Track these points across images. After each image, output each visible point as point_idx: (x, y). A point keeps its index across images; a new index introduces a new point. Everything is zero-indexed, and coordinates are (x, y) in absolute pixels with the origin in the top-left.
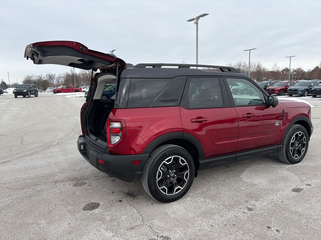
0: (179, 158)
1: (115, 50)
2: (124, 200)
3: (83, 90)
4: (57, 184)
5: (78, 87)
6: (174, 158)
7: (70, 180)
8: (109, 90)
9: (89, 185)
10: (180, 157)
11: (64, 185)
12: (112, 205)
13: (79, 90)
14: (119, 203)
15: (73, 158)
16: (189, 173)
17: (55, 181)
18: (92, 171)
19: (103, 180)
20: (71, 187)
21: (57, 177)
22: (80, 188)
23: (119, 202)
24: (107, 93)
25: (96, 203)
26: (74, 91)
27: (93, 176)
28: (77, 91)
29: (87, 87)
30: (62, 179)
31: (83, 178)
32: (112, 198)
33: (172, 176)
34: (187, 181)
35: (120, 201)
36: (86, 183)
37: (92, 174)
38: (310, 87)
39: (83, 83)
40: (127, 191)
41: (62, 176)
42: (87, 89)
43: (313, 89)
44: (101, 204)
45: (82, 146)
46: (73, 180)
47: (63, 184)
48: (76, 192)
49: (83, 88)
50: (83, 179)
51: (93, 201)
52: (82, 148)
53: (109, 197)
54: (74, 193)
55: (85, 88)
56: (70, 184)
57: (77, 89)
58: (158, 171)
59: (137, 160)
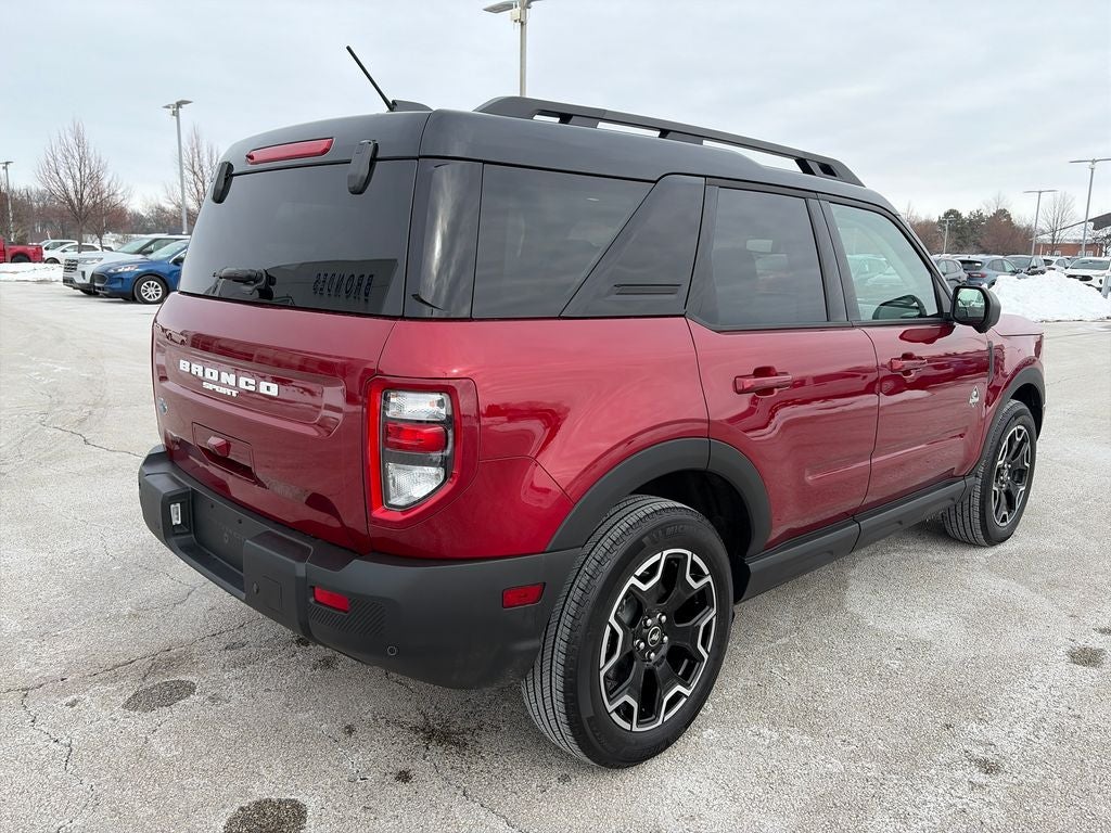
0: (686, 556)
1: (187, 102)
2: (419, 767)
3: (47, 254)
4: (36, 704)
5: (21, 242)
6: (668, 560)
7: (102, 676)
8: (170, 258)
9: (213, 699)
10: (689, 553)
11: (72, 705)
12: (372, 804)
13: (31, 254)
14: (403, 788)
15: (85, 555)
16: (714, 619)
17: (20, 685)
18: (201, 617)
19: (274, 664)
20: (117, 715)
21: (23, 663)
22: (166, 716)
23: (400, 784)
24: (164, 269)
25: (280, 802)
26: (9, 258)
27: (213, 643)
28: (21, 257)
29: (62, 244)
30: (56, 671)
31: (167, 660)
32: (357, 760)
33: (653, 642)
34: (706, 656)
35: (404, 777)
36: (191, 689)
37: (209, 632)
38: (863, 276)
39: (44, 226)
40: (416, 719)
41: (52, 658)
42: (64, 251)
43: (869, 283)
44: (312, 805)
45: (176, 510)
46: (113, 672)
47: (70, 699)
48: (155, 741)
49: (47, 249)
50: (170, 664)
51: (260, 792)
52: (177, 521)
53: (340, 760)
54: (142, 754)
55: (55, 246)
56: (105, 701)
57: (20, 248)
58: (608, 629)
59: (523, 584)
